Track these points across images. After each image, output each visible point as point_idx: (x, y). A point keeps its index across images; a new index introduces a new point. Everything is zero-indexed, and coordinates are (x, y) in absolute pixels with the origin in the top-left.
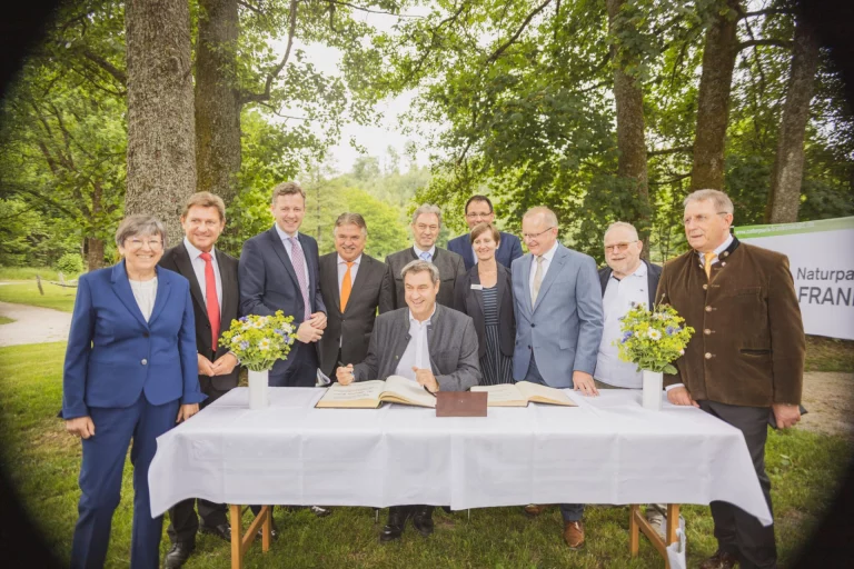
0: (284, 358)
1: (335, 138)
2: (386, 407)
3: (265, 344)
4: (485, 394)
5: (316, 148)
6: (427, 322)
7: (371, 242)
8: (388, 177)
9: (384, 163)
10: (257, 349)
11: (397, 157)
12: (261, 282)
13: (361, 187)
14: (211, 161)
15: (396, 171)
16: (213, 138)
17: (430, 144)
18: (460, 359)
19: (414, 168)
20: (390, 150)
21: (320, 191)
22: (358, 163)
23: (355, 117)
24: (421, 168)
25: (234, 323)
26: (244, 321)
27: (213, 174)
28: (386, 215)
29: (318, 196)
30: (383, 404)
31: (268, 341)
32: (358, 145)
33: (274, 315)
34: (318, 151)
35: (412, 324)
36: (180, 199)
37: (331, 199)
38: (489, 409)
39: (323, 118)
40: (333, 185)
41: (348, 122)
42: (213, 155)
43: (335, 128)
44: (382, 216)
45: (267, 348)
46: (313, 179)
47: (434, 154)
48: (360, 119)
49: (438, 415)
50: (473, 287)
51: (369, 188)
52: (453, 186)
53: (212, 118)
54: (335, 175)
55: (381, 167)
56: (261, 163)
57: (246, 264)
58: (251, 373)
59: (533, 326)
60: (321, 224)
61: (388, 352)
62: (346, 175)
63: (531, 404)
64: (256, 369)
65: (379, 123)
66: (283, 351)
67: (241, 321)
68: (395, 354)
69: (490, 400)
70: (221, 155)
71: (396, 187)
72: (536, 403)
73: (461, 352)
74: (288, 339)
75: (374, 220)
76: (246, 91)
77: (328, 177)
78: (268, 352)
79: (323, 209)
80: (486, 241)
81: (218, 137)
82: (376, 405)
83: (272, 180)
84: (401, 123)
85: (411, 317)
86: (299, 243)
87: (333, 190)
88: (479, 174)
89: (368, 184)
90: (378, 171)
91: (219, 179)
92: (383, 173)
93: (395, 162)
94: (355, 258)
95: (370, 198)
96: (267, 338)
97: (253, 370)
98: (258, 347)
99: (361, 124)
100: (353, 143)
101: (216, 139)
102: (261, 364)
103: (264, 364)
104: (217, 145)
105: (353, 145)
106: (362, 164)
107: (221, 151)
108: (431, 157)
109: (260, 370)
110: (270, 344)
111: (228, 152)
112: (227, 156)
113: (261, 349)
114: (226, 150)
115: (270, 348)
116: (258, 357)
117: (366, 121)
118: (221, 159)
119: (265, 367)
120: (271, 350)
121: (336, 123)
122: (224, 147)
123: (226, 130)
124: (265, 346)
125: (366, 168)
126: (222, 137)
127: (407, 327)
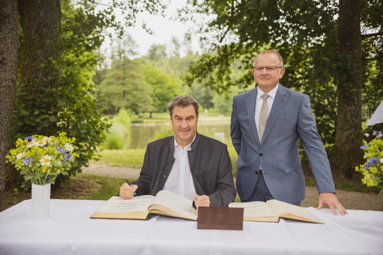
1: (132, 22)
2: (154, 220)
3: (47, 161)
4: (242, 210)
5: (118, 27)
6: (188, 148)
7: (159, 102)
8: (172, 59)
9: (170, 50)
10: (38, 165)
11: (179, 46)
13: (154, 65)
14: (37, 31)
15: (178, 55)
16: (39, 13)
17: (201, 29)
18: (218, 178)
19: (190, 53)
20: (174, 41)
21: (126, 66)
22: (152, 49)
23: (147, 8)
24: (194, 53)
25: (20, 141)
26: (30, 140)
27: (38, 41)
28: (169, 84)
29: (124, 70)
30: (151, 216)
31: (50, 158)
32: (147, 27)
33: (57, 135)
34: (120, 30)
35: (176, 149)
36: (3, 52)
37: (133, 72)
38: (244, 223)
39: (124, 6)
40: (135, 63)
41: (142, 11)
43: (132, 14)
44: (167, 85)
45: (48, 164)
46: (121, 59)
47: (203, 36)
48: (151, 10)
49: (199, 228)
51: (159, 66)
52: (215, 60)
54: (136, 57)
55: (167, 52)
56: (76, 36)
58: (34, 187)
59: (260, 155)
60: (126, 89)
61: (157, 173)
62: (143, 57)
63: (282, 220)
64: (39, 182)
65: (164, 14)
66: (64, 167)
67: (26, 141)
68: (162, 174)
69: (246, 215)
70: (44, 27)
71: (177, 66)
72: (286, 219)
73: (218, 171)
74: (69, 157)
75: (161, 87)
77: (131, 58)
78: (48, 168)
79: (127, 79)
82: (145, 217)
83: (83, 48)
84: (180, 15)
87: (133, 66)
88: (235, 51)
89: (158, 63)
90: (165, 55)
91: (43, 44)
92: (169, 56)
93: (177, 48)
95: (159, 72)
96: (49, 155)
97: (36, 183)
98: (40, 162)
99: (151, 13)
100: (144, 26)
101: (41, 15)
102: (43, 178)
103: (46, 178)
104: (42, 19)
105: (144, 28)
106: (155, 49)
107: (45, 24)
108: (201, 39)
109: (42, 183)
110: (51, 161)
111: (50, 25)
112: (49, 28)
113: (42, 165)
114: (49, 23)
115: (51, 164)
116: (40, 172)
117: (155, 11)
118: (45, 30)
119: (47, 181)
120: (51, 166)
121: (133, 11)
122: (47, 21)
123: (49, 8)
124: (46, 162)
125: (157, 52)
126: (46, 13)
127: (172, 151)
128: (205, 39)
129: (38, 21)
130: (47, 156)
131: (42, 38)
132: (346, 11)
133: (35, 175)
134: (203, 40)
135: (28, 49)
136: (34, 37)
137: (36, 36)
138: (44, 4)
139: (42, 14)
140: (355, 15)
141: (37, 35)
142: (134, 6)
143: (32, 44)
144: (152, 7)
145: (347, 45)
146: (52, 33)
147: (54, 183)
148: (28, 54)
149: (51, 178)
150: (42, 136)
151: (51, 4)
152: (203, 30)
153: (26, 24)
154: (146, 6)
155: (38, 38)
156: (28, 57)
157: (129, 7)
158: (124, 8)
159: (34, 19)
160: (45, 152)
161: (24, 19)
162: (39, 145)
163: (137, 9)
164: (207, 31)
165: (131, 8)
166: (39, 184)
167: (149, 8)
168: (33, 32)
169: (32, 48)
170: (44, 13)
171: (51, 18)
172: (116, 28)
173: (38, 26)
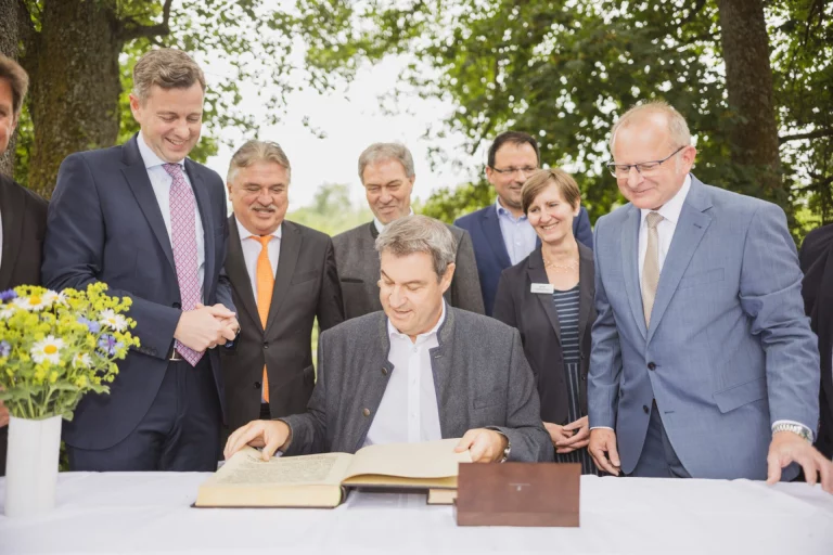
0: (100, 389)
3: (50, 350)
10: (26, 359)
12: (93, 245)
14: (65, 126)
16: (71, 88)
26: (7, 300)
31: (59, 343)
35: (396, 341)
41: (301, 89)
42: (70, 116)
45: (55, 359)
48: (320, 86)
50: (536, 288)
53: (70, 57)
57: (62, 204)
59: (652, 366)
64: (27, 411)
66: (100, 374)
68: (362, 405)
70: (82, 117)
74: (111, 344)
76: (129, 19)
78: (53, 368)
80: (551, 205)
81: (78, 88)
85: (391, 329)
86: (185, 176)
94: (275, 226)
96: (57, 337)
97: (19, 415)
98: (30, 355)
99: (320, 93)
100: (306, 121)
101: (76, 91)
102: (38, 398)
103: (47, 400)
104: (78, 99)
105: (306, 125)
106: (327, 193)
107: (84, 111)
108: (431, 151)
109: (37, 414)
110: (62, 351)
111: (94, 113)
112: (94, 120)
113: (36, 360)
114: (93, 109)
115: (61, 358)
116: (31, 381)
117: (329, 89)
118: (83, 123)
119: (51, 408)
120: (63, 364)
121: (281, 89)
122: (88, 104)
123: (94, 78)
124: (47, 354)
125: (332, 199)
126: (86, 87)
127: (385, 348)
128: (437, 150)
129: (69, 104)
130: (51, 338)
131: (76, 141)
132: (741, 83)
133: (17, 389)
134: (434, 154)
135: (43, 165)
136: (58, 139)
137: (62, 137)
138: (84, 67)
139: (79, 89)
140: (762, 92)
141: (65, 135)
142: (284, 78)
143: (54, 154)
144: (323, 80)
145: (749, 155)
146: (98, 131)
147: (70, 418)
148: (44, 175)
149: (63, 400)
150: (39, 288)
151: (100, 68)
152: (433, 134)
153: (40, 111)
154: (311, 77)
155: (67, 139)
156: (42, 183)
157: (272, 80)
158: (262, 83)
159: (60, 100)
160: (45, 326)
161: (38, 101)
162: (30, 307)
163: (290, 85)
164: (441, 135)
165: (276, 82)
166: (29, 416)
167: (316, 82)
168: (55, 127)
169: (52, 161)
170: (82, 88)
171: (97, 98)
172: (242, 127)
173: (68, 114)
